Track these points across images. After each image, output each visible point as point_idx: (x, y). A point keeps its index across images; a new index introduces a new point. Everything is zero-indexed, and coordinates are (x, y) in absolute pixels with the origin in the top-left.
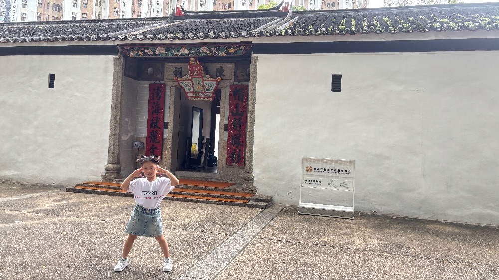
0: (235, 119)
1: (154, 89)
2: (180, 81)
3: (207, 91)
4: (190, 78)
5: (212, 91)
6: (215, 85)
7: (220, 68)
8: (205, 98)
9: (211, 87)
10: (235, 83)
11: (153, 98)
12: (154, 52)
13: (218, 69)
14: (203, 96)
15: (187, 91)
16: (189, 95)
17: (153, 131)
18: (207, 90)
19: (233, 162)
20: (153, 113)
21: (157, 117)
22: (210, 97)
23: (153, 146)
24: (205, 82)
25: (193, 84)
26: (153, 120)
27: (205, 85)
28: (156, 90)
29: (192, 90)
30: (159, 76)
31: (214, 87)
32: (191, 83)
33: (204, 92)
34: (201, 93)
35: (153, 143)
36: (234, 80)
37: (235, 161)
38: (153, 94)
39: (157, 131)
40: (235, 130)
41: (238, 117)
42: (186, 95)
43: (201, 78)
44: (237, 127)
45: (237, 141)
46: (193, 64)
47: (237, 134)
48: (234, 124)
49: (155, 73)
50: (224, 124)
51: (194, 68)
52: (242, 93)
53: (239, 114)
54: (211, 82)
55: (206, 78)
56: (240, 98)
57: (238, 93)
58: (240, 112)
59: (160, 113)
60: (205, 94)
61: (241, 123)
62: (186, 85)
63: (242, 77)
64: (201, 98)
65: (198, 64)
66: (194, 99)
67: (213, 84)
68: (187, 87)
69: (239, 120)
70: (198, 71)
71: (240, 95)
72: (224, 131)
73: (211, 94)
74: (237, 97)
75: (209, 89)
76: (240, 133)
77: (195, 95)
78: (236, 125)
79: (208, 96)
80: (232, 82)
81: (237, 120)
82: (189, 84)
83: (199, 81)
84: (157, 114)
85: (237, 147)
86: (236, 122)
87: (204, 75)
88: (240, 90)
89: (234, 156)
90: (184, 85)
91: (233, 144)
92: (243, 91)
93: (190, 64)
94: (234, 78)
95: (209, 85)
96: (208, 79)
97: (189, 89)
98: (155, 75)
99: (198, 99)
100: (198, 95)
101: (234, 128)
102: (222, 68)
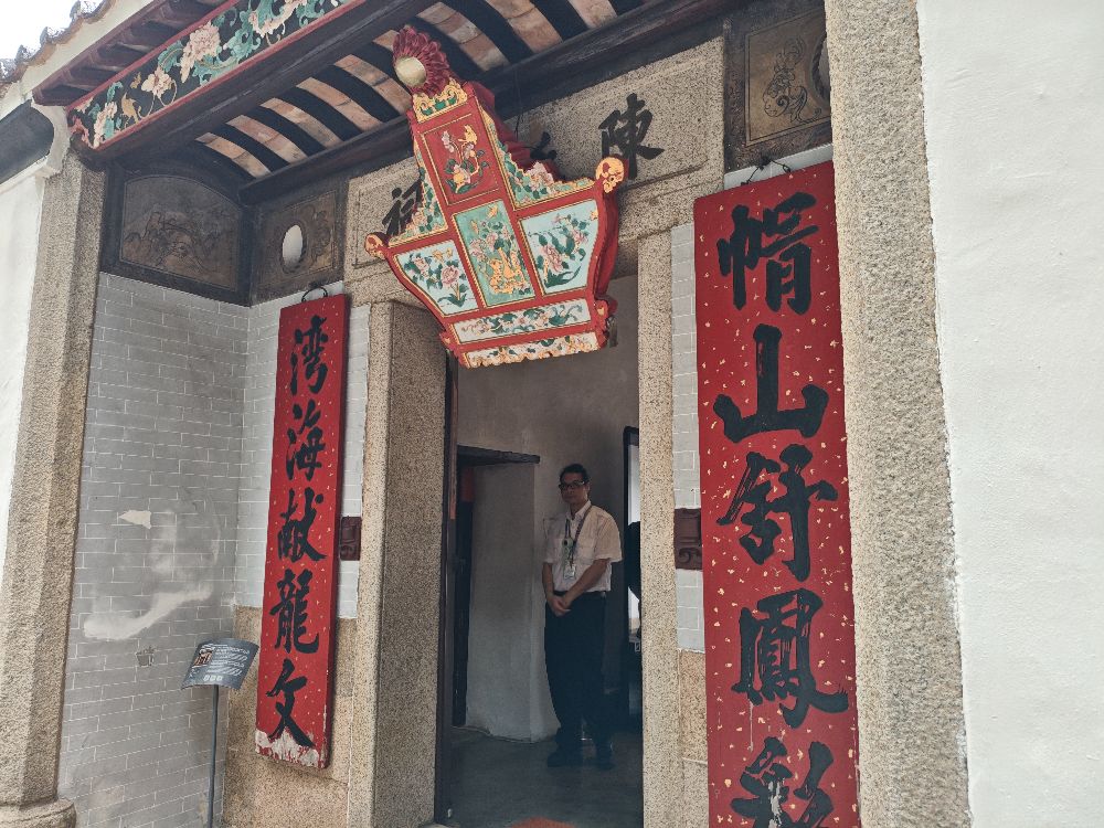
0: (756, 462)
1: (299, 336)
2: (403, 259)
3: (559, 289)
4: (440, 225)
5: (581, 281)
6: (593, 229)
7: (623, 107)
8: (549, 336)
9: (568, 251)
10: (735, 178)
12: (174, 72)
13: (615, 115)
14: (538, 324)
15: (448, 309)
16: (465, 332)
17: (289, 574)
18: (553, 280)
20: (291, 470)
21: (309, 493)
22: (580, 329)
23: (289, 666)
24: (531, 225)
25: (465, 261)
26: (291, 510)
27: (537, 250)
28: (306, 340)
29: (470, 303)
30: (324, 262)
31: (589, 245)
32: (456, 257)
33: (544, 300)
34: (530, 307)
35: (288, 647)
36: (727, 154)
38: (294, 362)
39: (306, 576)
40: (761, 555)
41: (773, 444)
42: (448, 341)
43: (499, 206)
44: (776, 530)
45: (785, 662)
46: (434, 109)
47: (785, 597)
48: (747, 508)
49: (310, 253)
50: (676, 511)
51: (445, 139)
52: (801, 234)
53: (788, 420)
54: (564, 212)
55: (528, 189)
56: (784, 281)
57: (766, 242)
58: (789, 397)
59: (319, 465)
60: (549, 312)
61: (810, 499)
62: (434, 276)
63: (783, 123)
64: (533, 346)
65: (463, 97)
66: (496, 361)
67: (583, 225)
68: (441, 285)
69: (784, 467)
70: (473, 154)
71: (775, 258)
72: (682, 572)
73: (583, 303)
74: (755, 279)
75: (562, 270)
76: (808, 585)
77: (495, 335)
78: (770, 515)
79: (570, 321)
80: (713, 176)
81: (773, 467)
82: (449, 264)
83: (496, 227)
84: (309, 476)
85: (793, 719)
86: (767, 486)
87: (513, 171)
88: (782, 218)
89: (774, 801)
90: (426, 279)
91: (757, 685)
92: (808, 217)
93: (421, 118)
94: (725, 142)
95: (555, 241)
96: (544, 191)
97: (454, 300)
98: (309, 260)
99: (516, 359)
100: (510, 326)
101: (758, 541)
102: (642, 103)
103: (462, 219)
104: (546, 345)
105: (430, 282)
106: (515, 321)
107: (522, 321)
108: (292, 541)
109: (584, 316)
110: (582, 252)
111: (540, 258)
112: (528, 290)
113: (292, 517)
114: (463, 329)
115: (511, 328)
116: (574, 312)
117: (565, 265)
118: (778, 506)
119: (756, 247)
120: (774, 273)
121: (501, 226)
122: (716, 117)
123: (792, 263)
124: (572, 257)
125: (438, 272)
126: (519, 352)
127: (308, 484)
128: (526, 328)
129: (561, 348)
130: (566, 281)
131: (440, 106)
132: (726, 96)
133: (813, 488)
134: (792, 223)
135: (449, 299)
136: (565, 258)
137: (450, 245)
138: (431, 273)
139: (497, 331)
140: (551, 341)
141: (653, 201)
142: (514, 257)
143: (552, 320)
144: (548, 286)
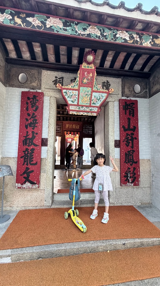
0: (127, 134)
2: (65, 91)
3: (94, 105)
4: (76, 87)
5: (98, 105)
6: (104, 98)
8: (88, 112)
9: (98, 100)
10: (124, 98)
11: (27, 109)
12: (44, 23)
13: (105, 82)
14: (88, 110)
16: (71, 108)
17: (27, 149)
18: (94, 103)
19: (129, 182)
20: (26, 127)
21: (33, 132)
23: (28, 169)
24: (94, 94)
25: (79, 95)
26: (27, 136)
27: (93, 98)
28: (31, 100)
29: (76, 103)
30: (35, 84)
31: (102, 100)
32: (77, 94)
33: (90, 106)
34: (86, 106)
35: (27, 164)
36: (122, 94)
37: (130, 181)
38: (27, 103)
39: (33, 150)
40: (128, 146)
41: (130, 132)
42: (67, 108)
43: (90, 89)
44: (129, 143)
45: (130, 158)
46: (86, 67)
47: (130, 151)
48: (126, 140)
49: (29, 81)
50: (115, 140)
51: (86, 73)
52: (133, 108)
53: (131, 130)
54: (101, 94)
55: (97, 88)
56: (131, 113)
57: (129, 107)
58: (131, 127)
59: (37, 127)
60: (90, 108)
61: (134, 139)
62: (70, 96)
63: (130, 93)
64: (85, 113)
65: (93, 68)
66: (76, 114)
67: (103, 97)
68: (71, 98)
69: (131, 135)
70: (90, 78)
71: (130, 110)
72: (116, 148)
73: (97, 109)
74: (128, 112)
75: (96, 102)
76: (133, 149)
77: (78, 110)
78: (129, 141)
79: (93, 111)
80: (120, 97)
81: (129, 135)
82: (75, 95)
83: (87, 92)
84: (33, 129)
85: (131, 165)
86: (129, 137)
87: (95, 84)
88: (131, 105)
89: (129, 175)
90: (68, 96)
91: (127, 161)
92: (134, 106)
93: (83, 67)
94: (122, 93)
95: (97, 98)
96: (99, 89)
97: (73, 102)
98: (29, 83)
99: (80, 114)
100: (82, 109)
101: (127, 144)
102: (109, 82)
103: (81, 88)
104: (87, 113)
105: (69, 97)
106: (83, 108)
107: (85, 108)
108: (28, 142)
109: (96, 111)
110: (101, 101)
111: (93, 99)
112: (88, 104)
113: (28, 137)
114: (72, 107)
115: (81, 109)
116: (95, 109)
117: (97, 102)
118: (130, 140)
119: (128, 107)
120: (130, 112)
121: (89, 92)
122: (121, 89)
123: (132, 111)
124: (99, 101)
125: (71, 96)
126: (81, 113)
127: (33, 130)
128: (85, 110)
129: (90, 114)
130: (95, 104)
131: (88, 67)
132: (122, 87)
133: (134, 138)
134: (133, 106)
135: (71, 101)
136: (97, 101)
137: (77, 92)
138: (70, 95)
139: (79, 109)
140: (88, 113)
141: (111, 97)
142: (88, 98)
143: (90, 110)
144: (92, 104)
